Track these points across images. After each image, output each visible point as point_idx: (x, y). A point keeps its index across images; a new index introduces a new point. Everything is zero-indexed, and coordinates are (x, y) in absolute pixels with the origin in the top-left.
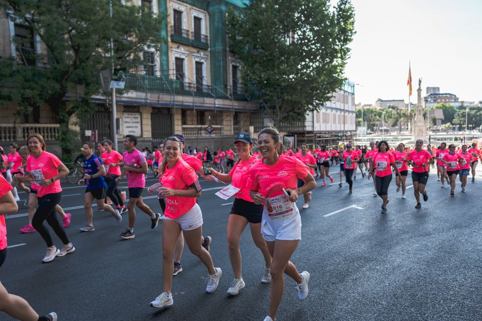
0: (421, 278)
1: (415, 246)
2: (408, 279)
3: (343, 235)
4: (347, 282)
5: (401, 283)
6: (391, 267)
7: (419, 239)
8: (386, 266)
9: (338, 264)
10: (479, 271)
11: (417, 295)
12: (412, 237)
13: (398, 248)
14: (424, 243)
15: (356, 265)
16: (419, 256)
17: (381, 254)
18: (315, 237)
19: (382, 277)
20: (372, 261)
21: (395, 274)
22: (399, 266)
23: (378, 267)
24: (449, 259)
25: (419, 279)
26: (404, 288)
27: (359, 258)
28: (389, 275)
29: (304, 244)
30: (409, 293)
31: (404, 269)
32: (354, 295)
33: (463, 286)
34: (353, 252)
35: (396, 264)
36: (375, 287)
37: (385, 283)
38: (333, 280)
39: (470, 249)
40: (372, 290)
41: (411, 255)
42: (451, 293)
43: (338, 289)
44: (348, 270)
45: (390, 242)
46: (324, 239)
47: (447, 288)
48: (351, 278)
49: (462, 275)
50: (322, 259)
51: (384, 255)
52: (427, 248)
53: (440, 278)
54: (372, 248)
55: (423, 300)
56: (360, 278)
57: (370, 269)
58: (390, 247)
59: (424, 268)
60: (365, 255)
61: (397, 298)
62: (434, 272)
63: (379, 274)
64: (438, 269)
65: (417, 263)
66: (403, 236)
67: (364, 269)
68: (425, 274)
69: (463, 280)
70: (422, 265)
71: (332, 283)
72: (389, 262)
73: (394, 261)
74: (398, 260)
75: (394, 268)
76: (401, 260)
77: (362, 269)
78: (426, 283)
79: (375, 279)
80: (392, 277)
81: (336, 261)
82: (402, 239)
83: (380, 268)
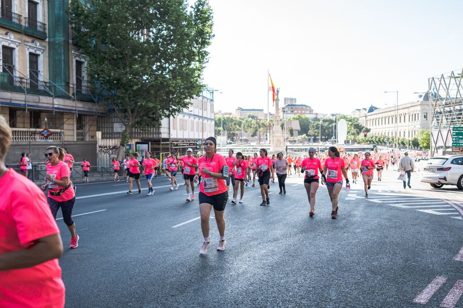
0: (264, 283)
1: (262, 251)
2: (252, 284)
3: (191, 245)
4: (188, 293)
5: (243, 289)
6: (236, 274)
7: (267, 244)
8: (231, 274)
9: (181, 276)
10: (318, 272)
11: (258, 299)
12: (260, 244)
13: (245, 255)
14: (270, 248)
15: (200, 274)
16: (264, 261)
17: (227, 262)
18: (160, 249)
19: (225, 285)
20: (218, 269)
21: (239, 281)
22: (243, 273)
24: (292, 262)
25: (261, 283)
26: (246, 294)
27: (204, 268)
28: (233, 282)
29: (146, 256)
30: (250, 298)
31: (248, 275)
32: (194, 305)
33: (302, 286)
35: (241, 270)
36: (217, 295)
37: (227, 290)
38: (173, 293)
39: (313, 251)
40: (213, 299)
41: (257, 261)
42: (291, 294)
44: (190, 280)
45: (238, 249)
46: (169, 250)
47: (287, 290)
48: (193, 288)
49: (303, 276)
50: (164, 272)
51: (230, 263)
52: (273, 253)
53: (282, 281)
55: (263, 304)
56: (202, 287)
57: (214, 278)
58: (238, 254)
59: (268, 273)
61: (237, 305)
62: (277, 275)
63: (222, 282)
64: (281, 272)
65: (262, 268)
66: (252, 243)
67: (208, 278)
68: (268, 278)
69: (303, 281)
70: (267, 270)
71: (172, 296)
72: (235, 269)
73: (239, 268)
74: (243, 267)
75: (238, 275)
76: (246, 267)
77: (205, 279)
78: (268, 287)
79: (218, 287)
80: (236, 284)
81: (179, 272)
82: (250, 246)
83: (224, 276)
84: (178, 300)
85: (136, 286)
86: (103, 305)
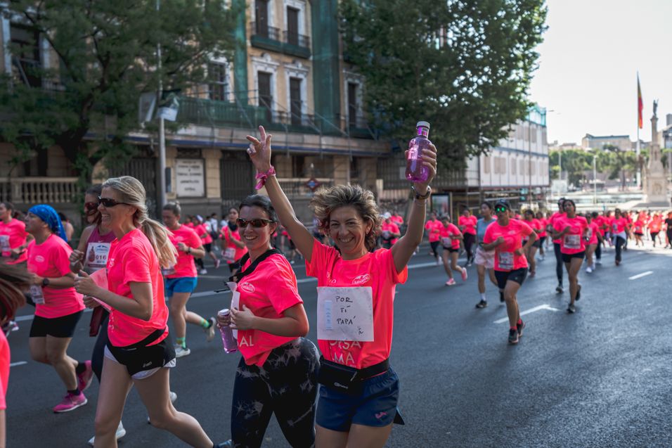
0: (653, 421)
1: (645, 370)
2: (632, 422)
3: (526, 352)
4: (531, 426)
5: (619, 429)
6: (604, 403)
7: (652, 359)
8: (596, 402)
9: (517, 398)
12: (639, 357)
13: (617, 373)
14: (660, 366)
15: (546, 399)
16: (651, 386)
17: (588, 382)
18: (481, 354)
19: (589, 418)
20: (574, 393)
21: (610, 415)
22: (617, 402)
23: (583, 403)
25: (650, 422)
26: (625, 437)
27: (552, 389)
28: (601, 415)
29: (463, 365)
31: (626, 407)
34: (542, 379)
35: (612, 398)
36: (578, 434)
37: (593, 427)
38: (509, 423)
40: (572, 438)
41: (638, 385)
43: (516, 436)
44: (533, 407)
45: (604, 364)
48: (538, 419)
50: (491, 390)
51: (593, 384)
52: (664, 373)
54: (574, 373)
56: (553, 419)
57: (570, 406)
58: (604, 371)
59: (659, 406)
60: (562, 384)
63: (584, 414)
65: (648, 397)
66: (626, 355)
67: (560, 405)
68: (660, 415)
70: (656, 400)
71: (508, 427)
72: (602, 395)
73: (609, 394)
74: (616, 392)
75: (609, 405)
76: (620, 392)
77: (556, 406)
78: (661, 429)
79: (577, 421)
80: (606, 420)
81: (514, 393)
82: (624, 360)
83: (586, 405)
84: (518, 436)
85: (453, 408)
86: (411, 431)
